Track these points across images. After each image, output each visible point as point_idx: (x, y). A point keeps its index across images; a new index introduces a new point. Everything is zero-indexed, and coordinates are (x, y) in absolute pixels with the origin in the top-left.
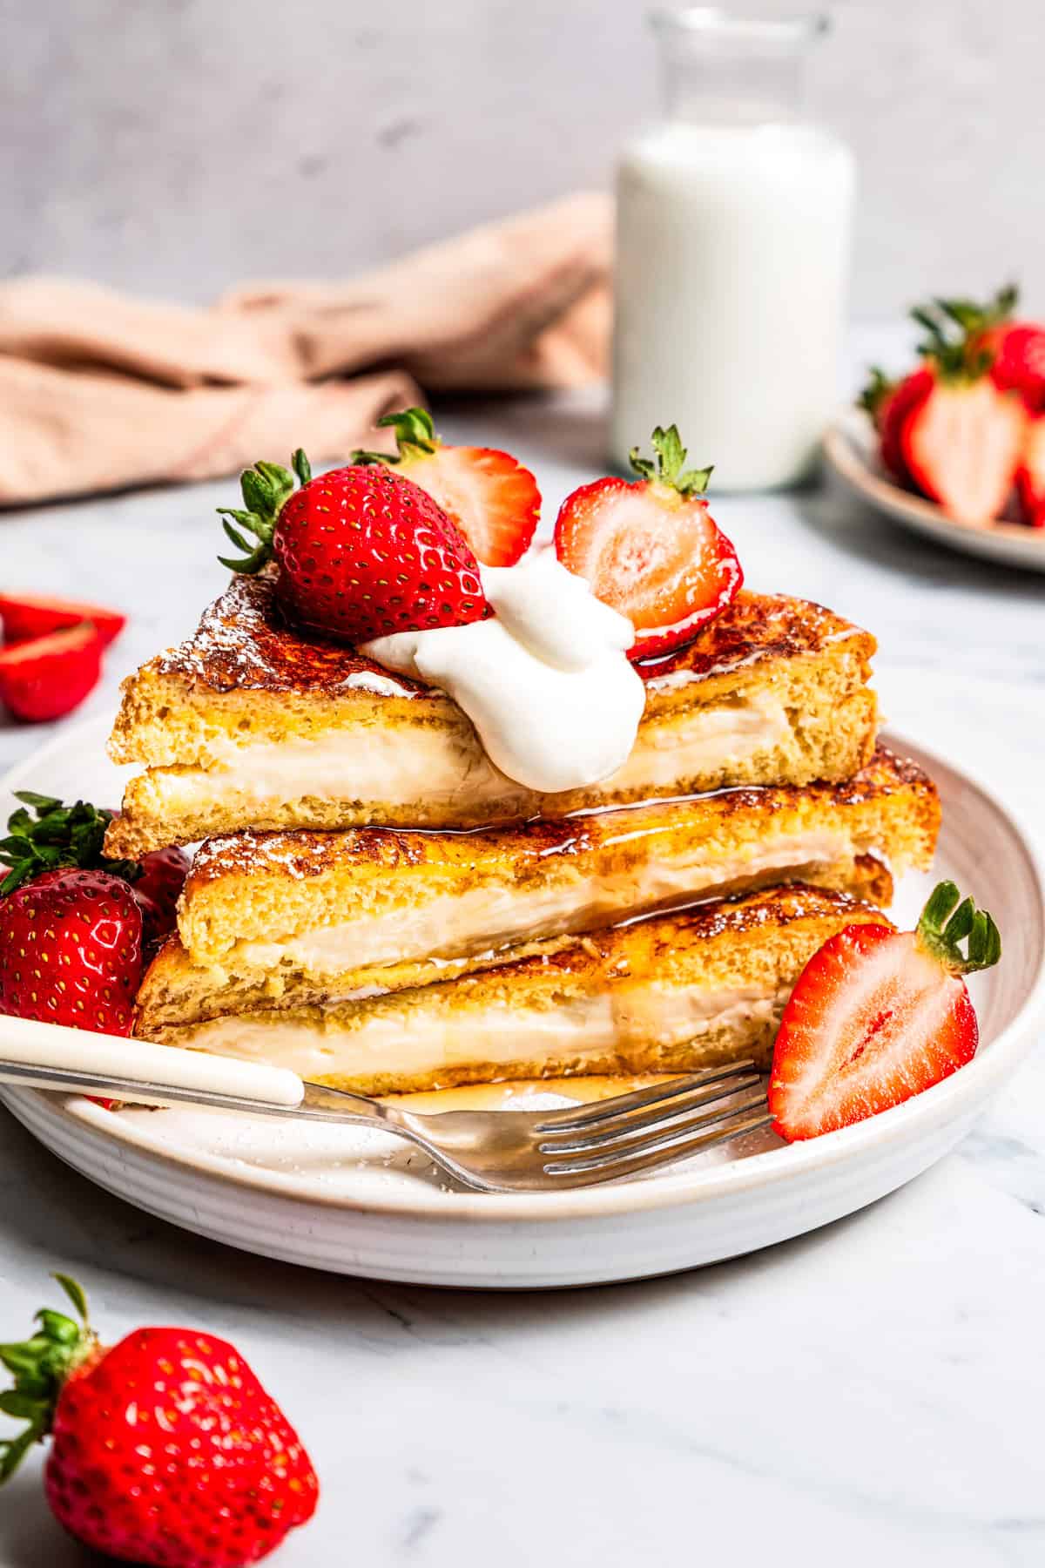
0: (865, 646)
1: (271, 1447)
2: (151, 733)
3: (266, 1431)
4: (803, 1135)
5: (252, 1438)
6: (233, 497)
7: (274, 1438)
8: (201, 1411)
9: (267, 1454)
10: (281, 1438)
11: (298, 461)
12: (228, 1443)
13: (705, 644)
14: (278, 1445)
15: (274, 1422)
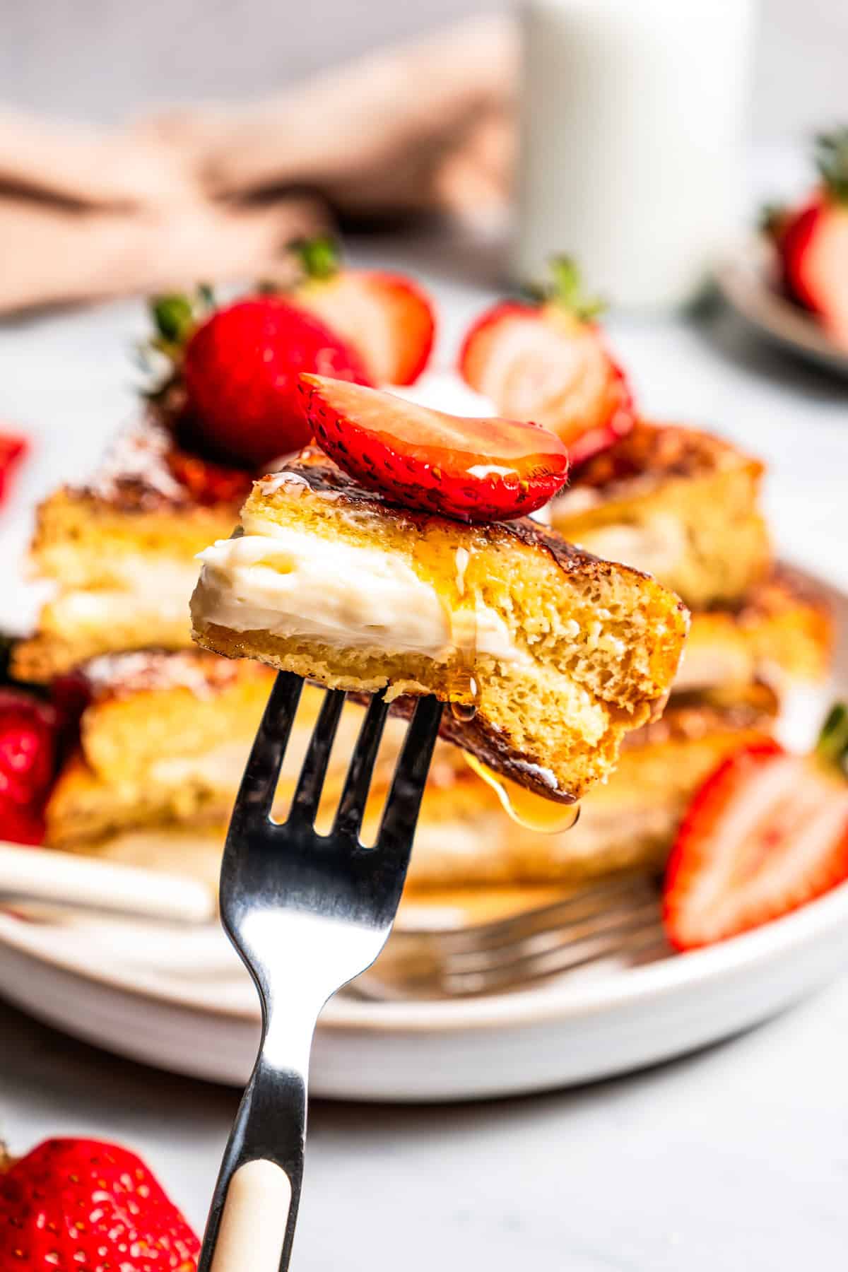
0: (755, 470)
1: (178, 1254)
2: (63, 555)
3: (172, 1240)
4: (698, 945)
5: (159, 1246)
6: (142, 326)
7: (179, 1245)
8: (108, 1221)
9: (173, 1261)
10: (187, 1246)
11: (206, 292)
12: (135, 1251)
13: (602, 468)
14: (185, 1254)
15: (179, 1231)
